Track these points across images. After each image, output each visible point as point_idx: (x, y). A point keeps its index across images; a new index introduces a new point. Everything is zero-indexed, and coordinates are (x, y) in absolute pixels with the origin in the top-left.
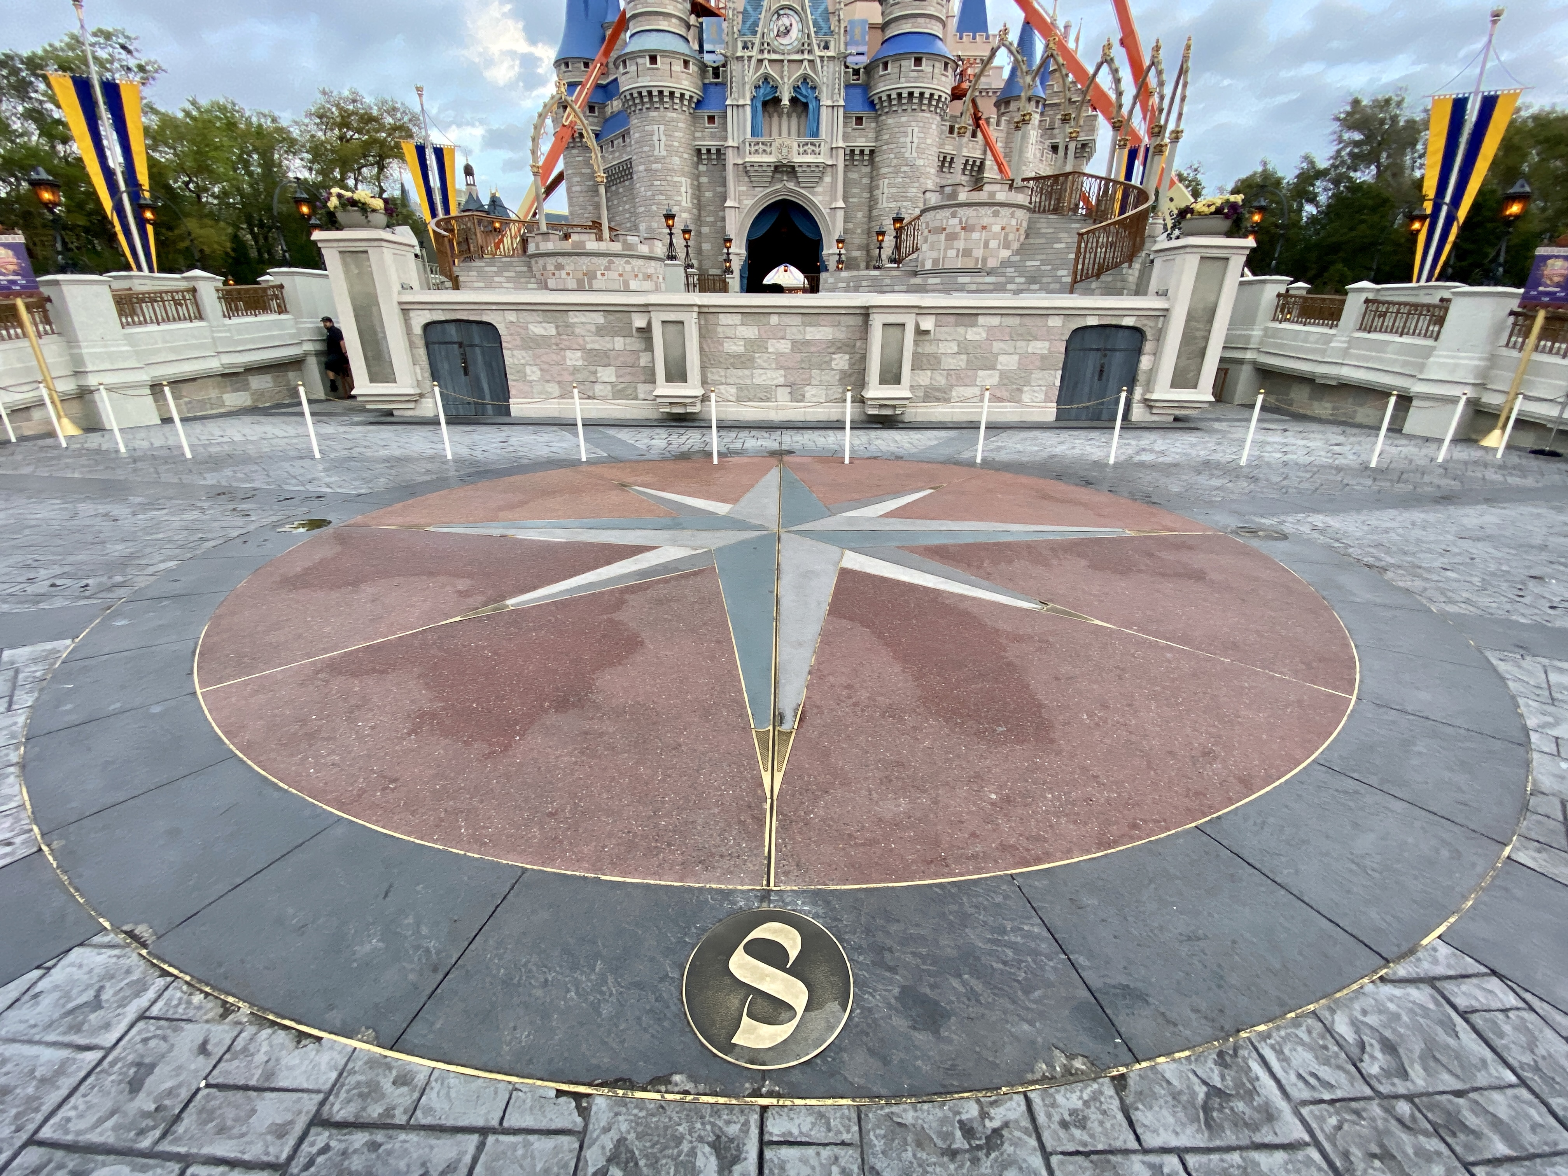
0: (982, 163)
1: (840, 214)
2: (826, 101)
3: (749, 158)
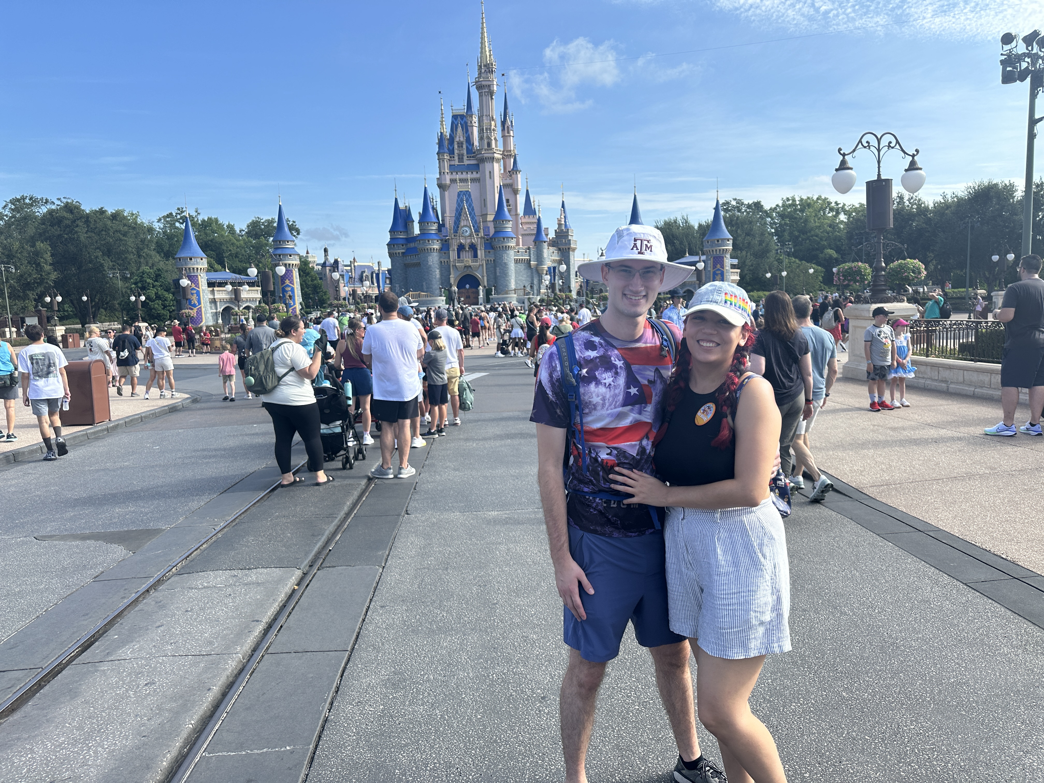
0: (530, 259)
1: (485, 278)
2: (479, 248)
3: (457, 264)
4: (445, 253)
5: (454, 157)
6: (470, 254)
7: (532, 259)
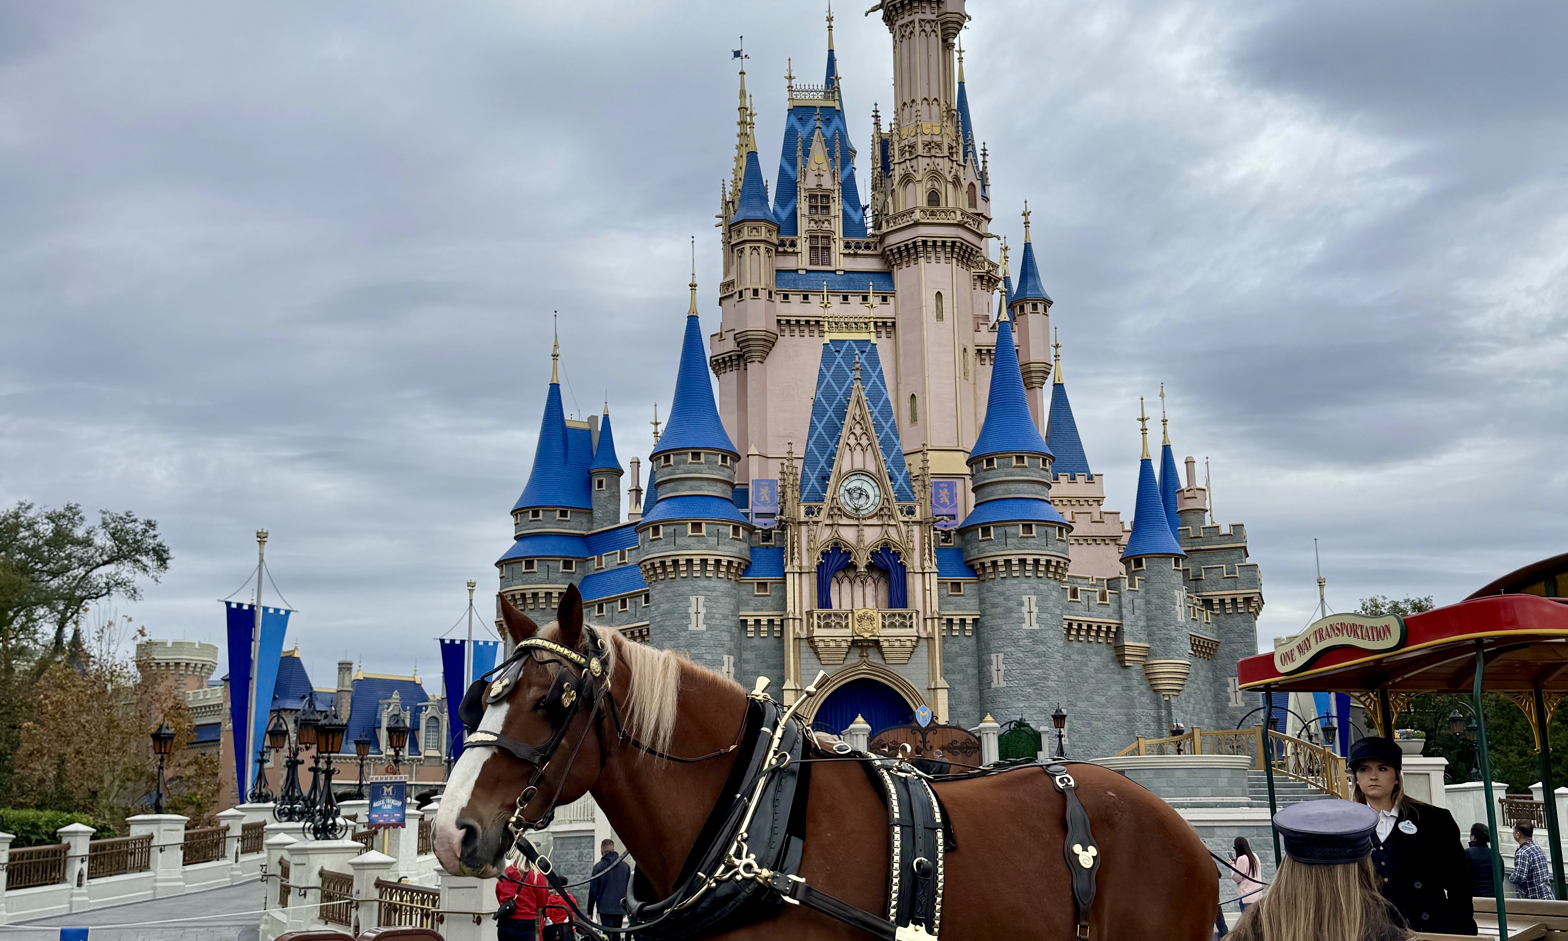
1: (943, 697)
2: (914, 567)
3: (817, 632)
4: (762, 585)
5: (793, 244)
6: (870, 590)
7: (1126, 629)
